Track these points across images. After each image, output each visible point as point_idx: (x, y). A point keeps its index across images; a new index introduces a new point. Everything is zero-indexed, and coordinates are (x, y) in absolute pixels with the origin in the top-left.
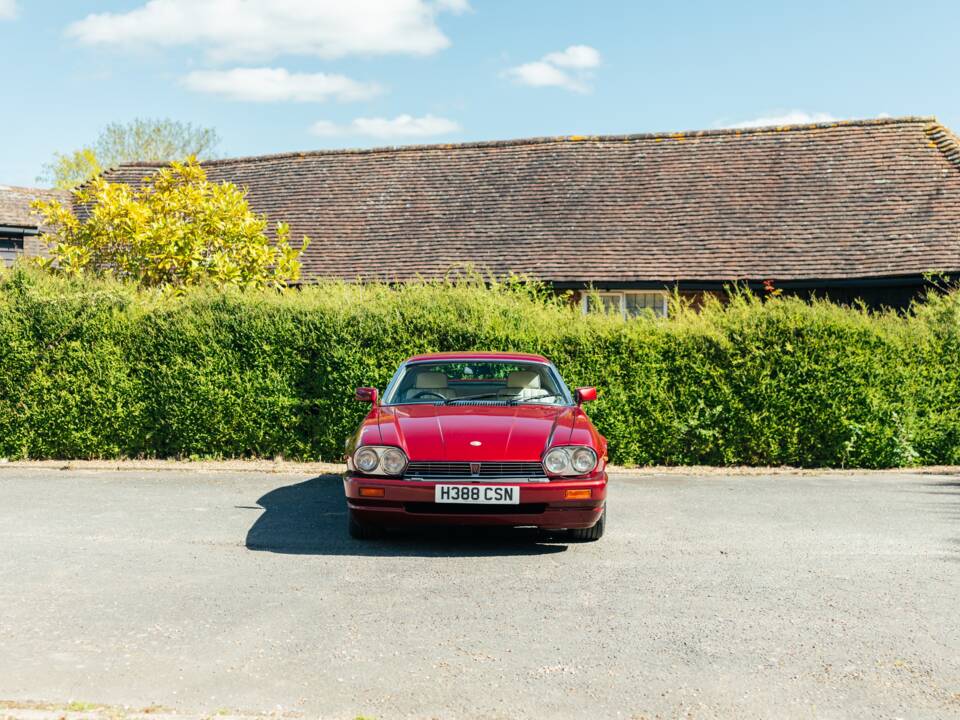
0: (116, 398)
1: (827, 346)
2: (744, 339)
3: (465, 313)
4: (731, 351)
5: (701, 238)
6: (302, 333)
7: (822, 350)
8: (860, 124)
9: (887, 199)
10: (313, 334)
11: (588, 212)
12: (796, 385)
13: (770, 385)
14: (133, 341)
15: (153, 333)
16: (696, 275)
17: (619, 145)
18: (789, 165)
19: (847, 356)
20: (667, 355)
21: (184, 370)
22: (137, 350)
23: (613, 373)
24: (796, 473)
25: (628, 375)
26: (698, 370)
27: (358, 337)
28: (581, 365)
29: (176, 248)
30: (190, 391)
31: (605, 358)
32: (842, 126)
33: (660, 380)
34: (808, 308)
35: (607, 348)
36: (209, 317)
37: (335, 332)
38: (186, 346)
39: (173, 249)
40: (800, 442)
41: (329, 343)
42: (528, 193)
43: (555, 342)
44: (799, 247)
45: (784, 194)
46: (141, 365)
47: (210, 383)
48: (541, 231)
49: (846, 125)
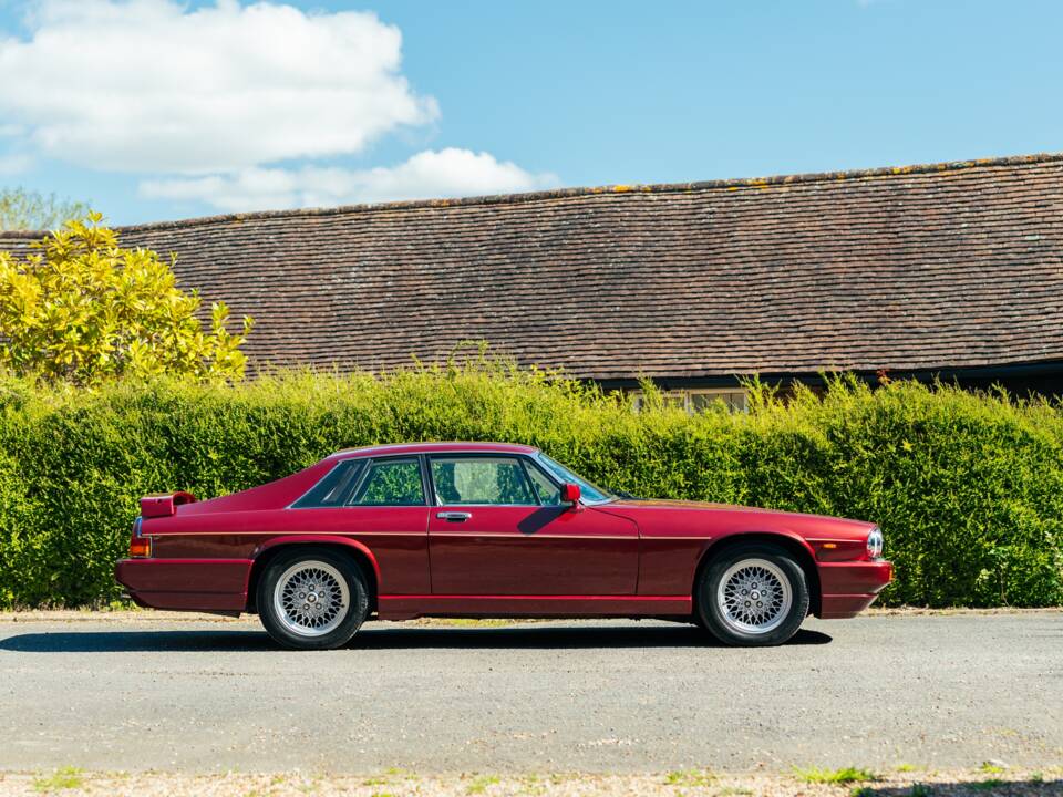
0: (10, 527)
1: (958, 444)
2: (848, 437)
3: (478, 407)
4: (831, 452)
5: (793, 317)
6: (260, 435)
7: (951, 449)
8: (1005, 163)
9: (1041, 260)
10: (275, 437)
11: (639, 286)
12: (917, 497)
13: (884, 496)
14: (33, 450)
15: (60, 437)
16: (786, 366)
17: (678, 197)
18: (910, 218)
19: (984, 457)
20: (747, 459)
21: (102, 486)
22: (39, 461)
23: (675, 484)
24: (921, 613)
25: (695, 486)
26: (787, 478)
27: (336, 440)
28: (632, 473)
29: (79, 335)
30: (110, 516)
31: (664, 464)
32: (980, 165)
33: (738, 492)
34: (931, 395)
35: (667, 450)
36: (134, 416)
37: (305, 434)
38: (105, 454)
39: (76, 337)
40: (925, 572)
41: (297, 449)
42: (556, 263)
43: (597, 444)
44: (924, 326)
45: (903, 257)
46: (44, 482)
47: (137, 505)
48: (575, 313)
49: (986, 165)
